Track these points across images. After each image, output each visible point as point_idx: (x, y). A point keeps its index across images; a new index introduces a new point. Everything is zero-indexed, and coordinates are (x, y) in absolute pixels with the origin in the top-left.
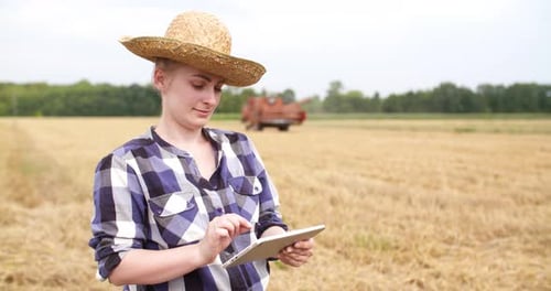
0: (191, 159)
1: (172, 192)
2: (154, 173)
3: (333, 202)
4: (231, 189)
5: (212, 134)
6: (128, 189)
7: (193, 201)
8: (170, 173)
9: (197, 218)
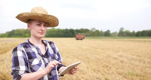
0: (39, 49)
1: (35, 58)
2: (29, 52)
3: (122, 62)
4: (50, 58)
5: (44, 42)
6: (23, 57)
7: (40, 61)
8: (34, 53)
9: (42, 66)
